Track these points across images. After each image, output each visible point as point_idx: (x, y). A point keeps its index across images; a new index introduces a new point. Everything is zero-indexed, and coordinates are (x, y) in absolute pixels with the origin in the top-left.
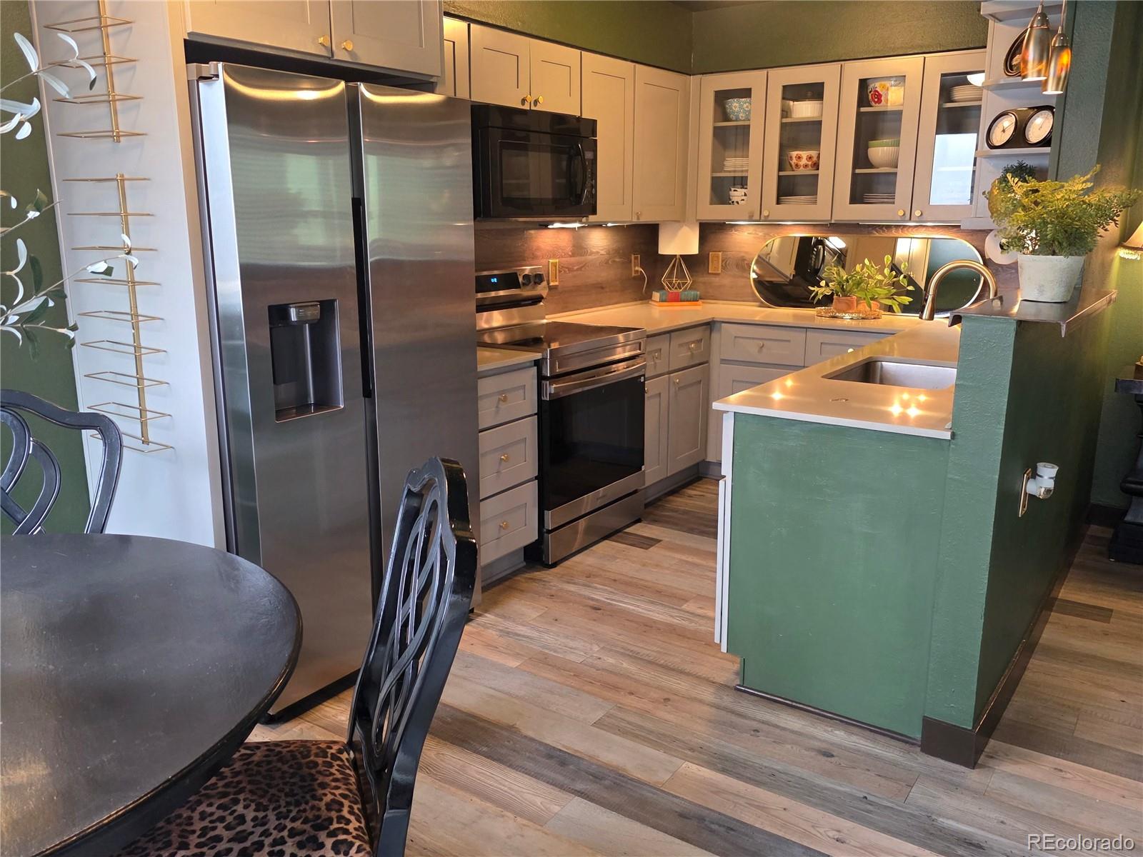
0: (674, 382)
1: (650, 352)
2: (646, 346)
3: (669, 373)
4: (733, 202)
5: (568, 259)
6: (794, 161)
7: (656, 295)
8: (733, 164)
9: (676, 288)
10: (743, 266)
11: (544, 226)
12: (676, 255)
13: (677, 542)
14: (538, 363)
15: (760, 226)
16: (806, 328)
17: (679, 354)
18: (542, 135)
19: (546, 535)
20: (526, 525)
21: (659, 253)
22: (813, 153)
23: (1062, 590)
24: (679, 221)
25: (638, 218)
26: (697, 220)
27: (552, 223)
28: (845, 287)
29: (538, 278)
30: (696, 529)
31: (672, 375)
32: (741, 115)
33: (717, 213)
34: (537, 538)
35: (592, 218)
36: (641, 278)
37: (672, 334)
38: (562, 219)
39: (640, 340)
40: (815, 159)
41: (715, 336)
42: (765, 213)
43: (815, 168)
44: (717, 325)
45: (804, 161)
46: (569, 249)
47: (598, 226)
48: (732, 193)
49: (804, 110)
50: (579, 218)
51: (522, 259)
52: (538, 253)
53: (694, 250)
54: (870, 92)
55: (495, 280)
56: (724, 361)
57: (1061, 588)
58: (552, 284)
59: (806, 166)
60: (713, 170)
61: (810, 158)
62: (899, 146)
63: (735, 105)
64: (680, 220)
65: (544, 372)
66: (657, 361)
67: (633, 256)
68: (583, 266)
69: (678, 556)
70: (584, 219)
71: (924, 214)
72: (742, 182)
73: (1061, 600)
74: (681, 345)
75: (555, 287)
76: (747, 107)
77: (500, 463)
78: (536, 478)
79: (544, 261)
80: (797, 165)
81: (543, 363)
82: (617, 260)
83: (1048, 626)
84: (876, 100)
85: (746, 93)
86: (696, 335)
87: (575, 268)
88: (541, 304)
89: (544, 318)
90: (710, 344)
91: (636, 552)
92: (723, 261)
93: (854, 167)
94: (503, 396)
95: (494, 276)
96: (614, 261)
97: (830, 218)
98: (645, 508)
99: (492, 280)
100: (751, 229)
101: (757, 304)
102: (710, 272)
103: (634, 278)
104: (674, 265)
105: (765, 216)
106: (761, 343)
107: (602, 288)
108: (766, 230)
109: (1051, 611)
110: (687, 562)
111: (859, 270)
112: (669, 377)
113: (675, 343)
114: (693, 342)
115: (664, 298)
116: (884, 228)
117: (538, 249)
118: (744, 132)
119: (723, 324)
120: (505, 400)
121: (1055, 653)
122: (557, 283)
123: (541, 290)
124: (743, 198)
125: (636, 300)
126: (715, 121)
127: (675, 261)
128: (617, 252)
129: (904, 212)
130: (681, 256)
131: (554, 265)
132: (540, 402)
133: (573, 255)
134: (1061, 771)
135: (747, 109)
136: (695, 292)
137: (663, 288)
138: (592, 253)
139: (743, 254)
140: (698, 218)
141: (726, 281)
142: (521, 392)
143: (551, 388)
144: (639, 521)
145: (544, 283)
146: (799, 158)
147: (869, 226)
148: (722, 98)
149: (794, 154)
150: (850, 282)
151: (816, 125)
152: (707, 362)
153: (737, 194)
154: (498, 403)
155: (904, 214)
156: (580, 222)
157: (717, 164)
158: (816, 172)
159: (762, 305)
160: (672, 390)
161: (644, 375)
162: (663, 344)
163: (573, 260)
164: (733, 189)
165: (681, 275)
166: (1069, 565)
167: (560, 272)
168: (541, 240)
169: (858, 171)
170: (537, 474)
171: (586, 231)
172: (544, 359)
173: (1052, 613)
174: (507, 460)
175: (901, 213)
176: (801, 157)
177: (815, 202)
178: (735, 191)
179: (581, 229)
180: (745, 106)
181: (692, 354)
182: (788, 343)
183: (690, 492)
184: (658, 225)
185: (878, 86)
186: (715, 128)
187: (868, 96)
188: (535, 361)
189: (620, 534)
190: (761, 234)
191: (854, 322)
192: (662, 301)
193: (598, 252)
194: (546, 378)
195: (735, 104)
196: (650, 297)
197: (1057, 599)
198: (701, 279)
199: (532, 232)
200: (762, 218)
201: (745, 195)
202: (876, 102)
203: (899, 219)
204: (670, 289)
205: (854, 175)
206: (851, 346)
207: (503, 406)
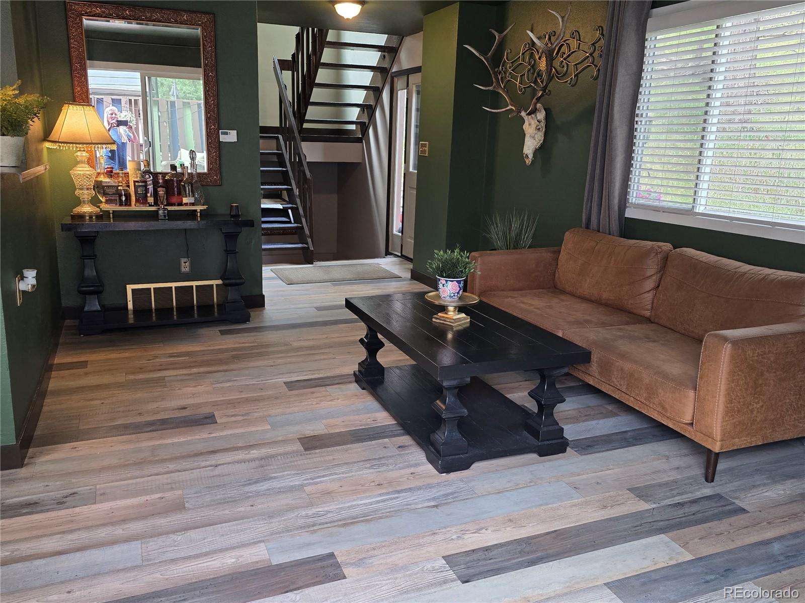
23: (56, 359)
57: (55, 358)
73: (56, 364)
83: (51, 380)
109: (52, 371)
121: (58, 392)
134: (75, 448)
166: (56, 345)
173: (53, 373)
197: (53, 364)
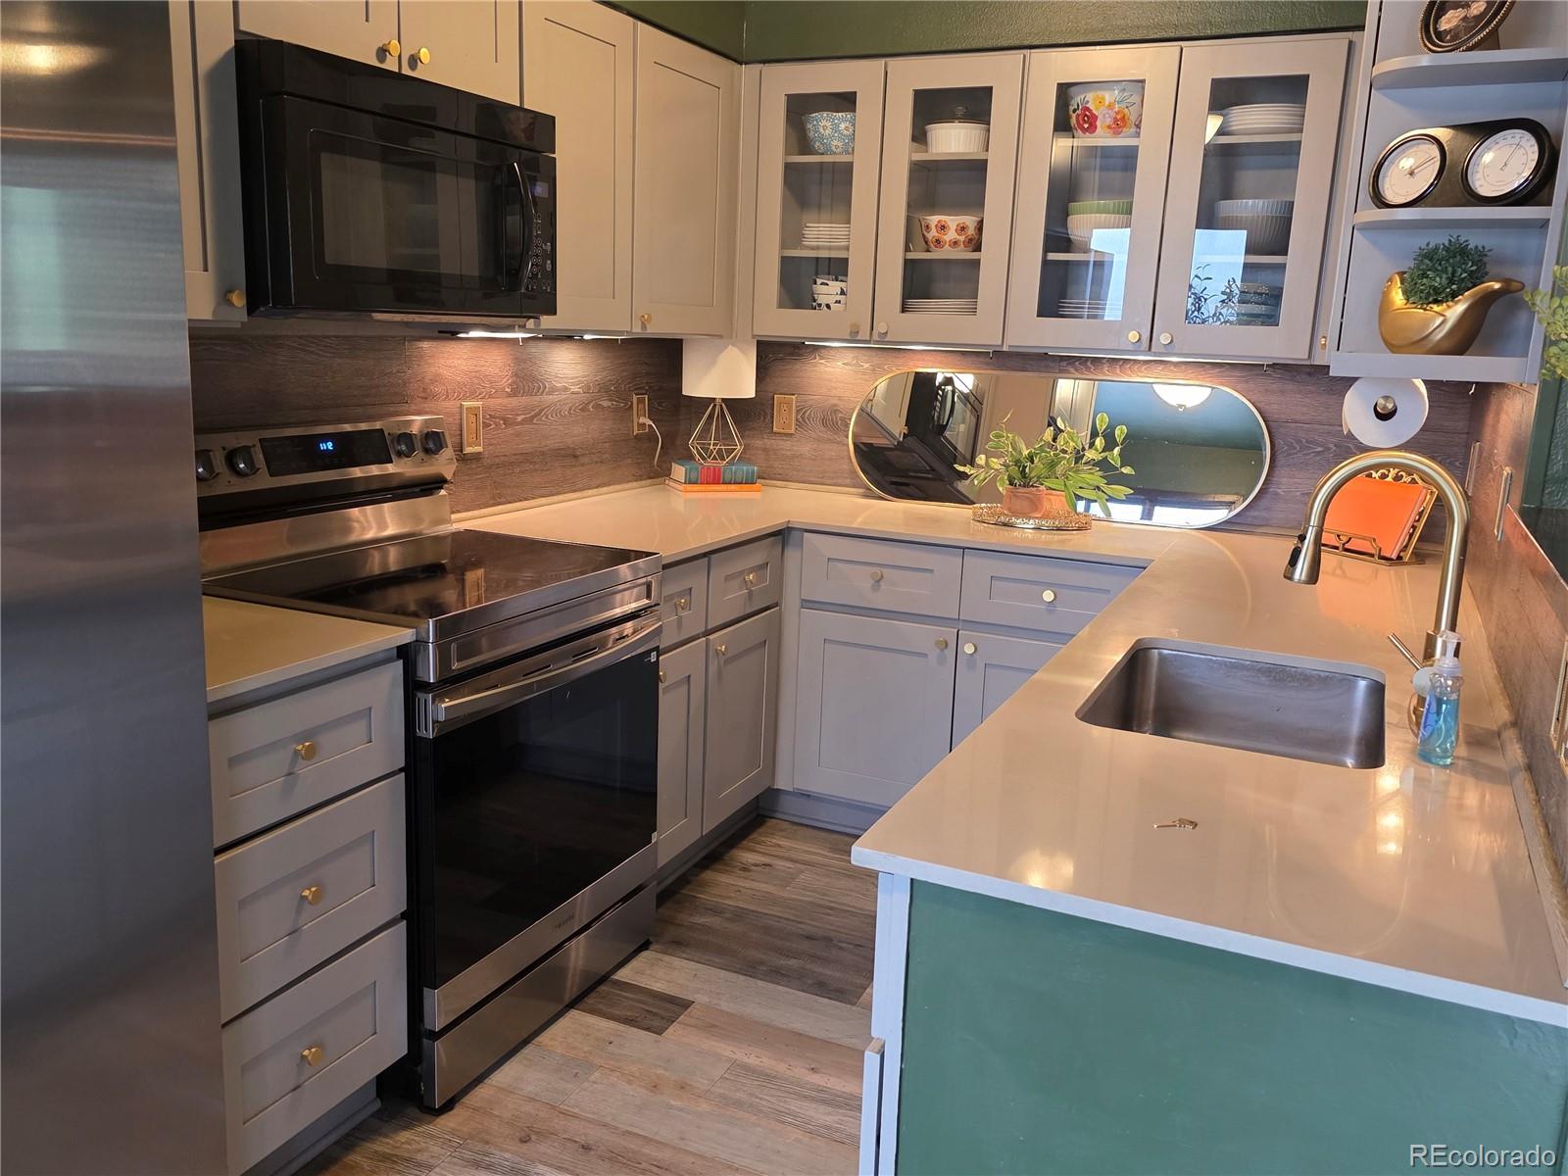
0: (716, 650)
1: (670, 598)
2: (661, 583)
3: (708, 633)
4: (820, 305)
5: (505, 401)
6: (933, 234)
7: (679, 471)
8: (821, 235)
9: (715, 458)
10: (833, 421)
11: (450, 333)
12: (715, 399)
13: (725, 1006)
14: (407, 654)
15: (863, 352)
16: (964, 548)
17: (725, 595)
18: (459, 138)
19: (426, 1041)
20: (375, 1033)
21: (684, 393)
22: (970, 221)
24: (721, 337)
25: (644, 326)
26: (754, 336)
27: (467, 327)
28: (1027, 470)
29: (432, 442)
30: (762, 963)
31: (711, 637)
32: (835, 143)
33: (790, 324)
34: (406, 1052)
35: (547, 322)
36: (651, 437)
37: (713, 556)
38: (485, 320)
39: (649, 578)
40: (971, 231)
41: (791, 554)
42: (881, 327)
43: (971, 249)
44: (794, 534)
45: (951, 235)
46: (505, 382)
47: (566, 337)
48: (819, 288)
49: (952, 139)
50: (521, 321)
51: (400, 399)
52: (438, 389)
53: (748, 390)
54: (1074, 111)
55: (330, 445)
56: (807, 604)
58: (468, 450)
59: (955, 243)
60: (784, 246)
61: (962, 229)
62: (1130, 214)
63: (826, 126)
64: (721, 335)
65: (421, 675)
66: (684, 613)
67: (635, 398)
68: (534, 416)
69: (727, 1050)
70: (530, 324)
71: (1174, 341)
72: (837, 268)
74: (728, 578)
75: (477, 457)
76: (847, 128)
77: (299, 910)
78: (403, 916)
79: (451, 405)
80: (938, 241)
81: (417, 652)
82: (606, 404)
84: (1086, 126)
85: (846, 101)
86: (757, 556)
87: (520, 418)
88: (443, 492)
89: (449, 521)
90: (782, 574)
91: (638, 1040)
92: (798, 412)
93: (1046, 250)
94: (308, 745)
95: (325, 438)
96: (598, 406)
97: (1000, 343)
98: (658, 905)
99: (323, 447)
100: (849, 357)
101: (861, 491)
102: (775, 429)
103: (637, 437)
104: (711, 416)
105: (880, 334)
106: (877, 570)
107: (576, 457)
108: (877, 359)
110: (748, 1069)
111: (1050, 440)
112: (707, 641)
113: (718, 574)
114: (751, 570)
115: (693, 477)
116: (1089, 363)
117: (437, 379)
118: (842, 174)
119: (806, 534)
120: (311, 753)
122: (479, 449)
123: (444, 464)
124: (839, 298)
125: (639, 478)
126: (787, 152)
127: (715, 405)
128: (604, 389)
129: (1140, 336)
130: (724, 400)
131: (474, 411)
132: (412, 740)
133: (514, 393)
135: (845, 132)
136: (750, 468)
137: (691, 457)
138: (553, 390)
139: (836, 402)
140: (755, 333)
141: (805, 448)
142: (360, 727)
143: (441, 709)
144: (645, 946)
145: (448, 453)
146: (943, 227)
147: (1062, 358)
148: (800, 108)
149: (934, 220)
150: (1036, 460)
151: (975, 170)
152: (776, 605)
153: (827, 290)
154: (293, 762)
155: (1140, 339)
156: (523, 328)
157: (791, 234)
158: (974, 255)
159: (869, 495)
160: (712, 668)
161: (657, 649)
162: (695, 580)
163: (514, 402)
164: (819, 281)
165: (725, 435)
167: (486, 425)
168: (442, 361)
169: (1052, 256)
170: (404, 908)
171: (543, 345)
172: (420, 643)
174: (318, 896)
175: (1133, 336)
176: (947, 226)
177: (974, 311)
178: (822, 284)
179: (532, 344)
180: (842, 126)
181: (750, 593)
182: (928, 575)
183: (746, 857)
184: (681, 340)
185: (1090, 99)
186: (788, 167)
187: (1069, 117)
188: (398, 647)
189: (603, 988)
190: (866, 366)
191: (1044, 536)
192: (689, 482)
193: (566, 389)
194: (426, 687)
195: (824, 123)
196: (667, 473)
198: (758, 443)
199: (425, 345)
200: (876, 337)
201: (843, 293)
202: (1084, 130)
203: (1131, 348)
204: (704, 459)
205: (1045, 263)
206: (1049, 586)
207: (305, 770)
